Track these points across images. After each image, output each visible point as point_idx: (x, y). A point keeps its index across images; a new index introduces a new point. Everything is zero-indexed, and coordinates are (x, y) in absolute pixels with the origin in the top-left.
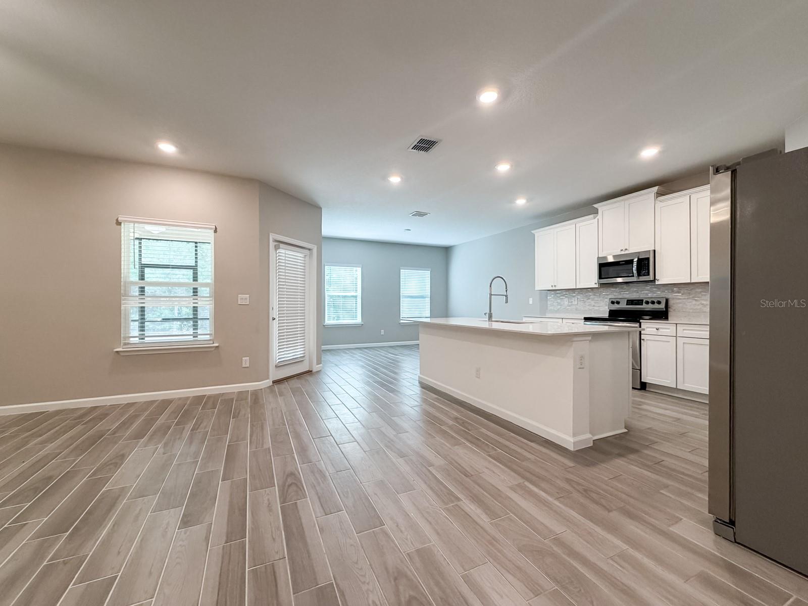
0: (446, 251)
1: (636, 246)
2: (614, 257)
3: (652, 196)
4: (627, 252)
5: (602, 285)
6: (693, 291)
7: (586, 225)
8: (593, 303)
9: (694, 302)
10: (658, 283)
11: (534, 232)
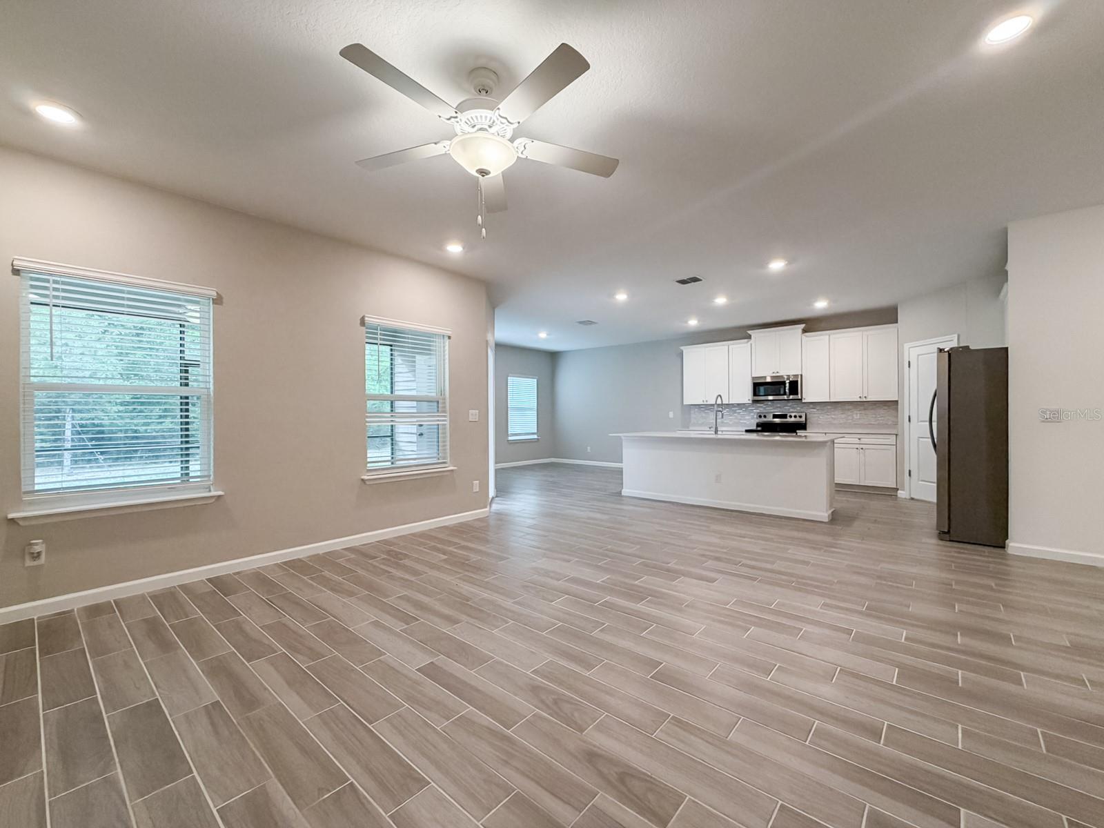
0: (553, 357)
1: (786, 371)
2: (772, 377)
3: (800, 331)
4: (778, 374)
5: (754, 401)
6: (825, 408)
7: (739, 348)
8: (739, 417)
9: (826, 416)
10: (803, 401)
11: (682, 348)
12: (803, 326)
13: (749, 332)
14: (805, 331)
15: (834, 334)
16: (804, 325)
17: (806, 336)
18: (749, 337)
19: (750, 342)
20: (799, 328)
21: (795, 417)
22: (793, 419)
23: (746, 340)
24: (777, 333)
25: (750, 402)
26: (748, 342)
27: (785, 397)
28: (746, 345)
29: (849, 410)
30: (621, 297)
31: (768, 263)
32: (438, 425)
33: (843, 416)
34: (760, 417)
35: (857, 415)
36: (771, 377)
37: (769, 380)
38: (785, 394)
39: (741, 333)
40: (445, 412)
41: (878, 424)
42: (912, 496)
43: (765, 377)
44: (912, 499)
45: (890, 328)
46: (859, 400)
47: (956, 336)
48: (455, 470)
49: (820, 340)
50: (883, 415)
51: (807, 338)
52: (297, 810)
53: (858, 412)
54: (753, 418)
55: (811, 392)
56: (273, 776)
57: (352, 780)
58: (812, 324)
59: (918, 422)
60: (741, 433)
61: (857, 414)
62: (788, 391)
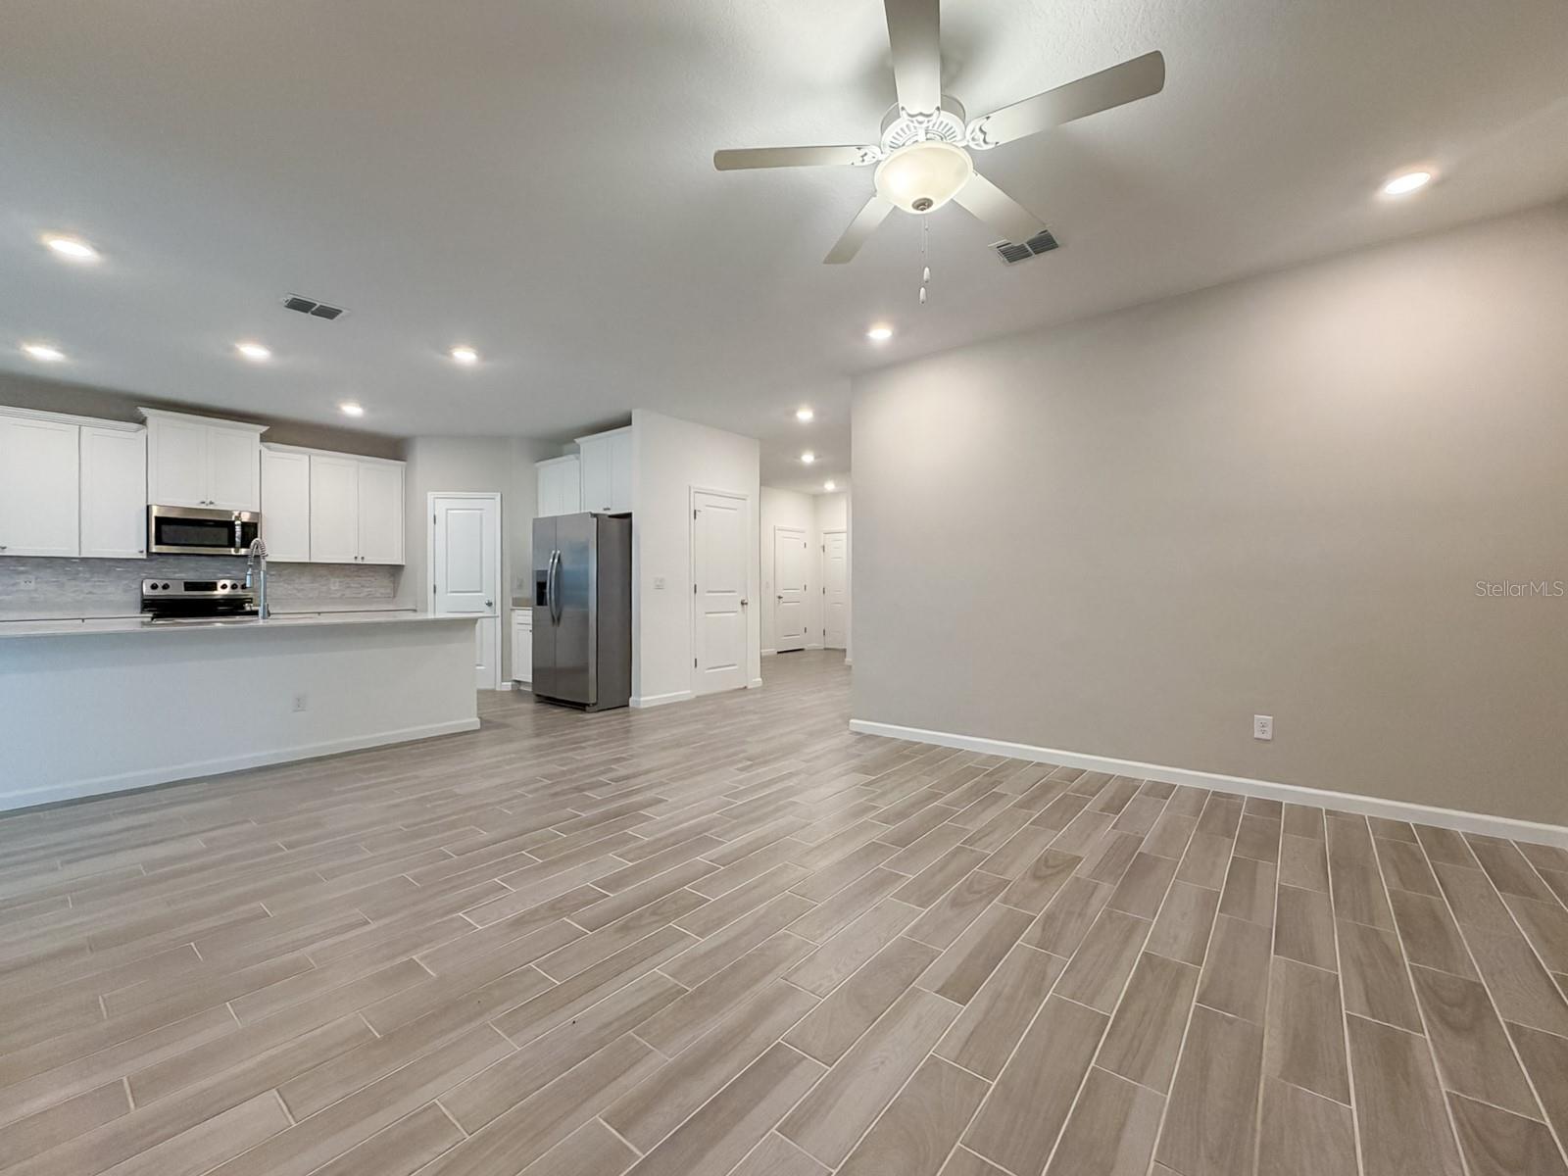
3: (258, 436)
5: (153, 555)
12: (264, 429)
13: (144, 411)
14: (264, 438)
15: (317, 455)
16: (269, 428)
17: (269, 448)
18: (142, 421)
20: (256, 431)
21: (232, 587)
22: (226, 592)
23: (135, 426)
25: (143, 555)
26: (138, 430)
27: (233, 551)
28: (133, 435)
29: (325, 578)
33: (314, 586)
34: (155, 586)
35: (335, 585)
38: (232, 544)
46: (354, 562)
47: (496, 494)
50: (380, 586)
51: (269, 452)
52: (1266, 1031)
53: (337, 580)
55: (277, 545)
56: (1263, 1077)
57: (1194, 1003)
59: (447, 592)
61: (335, 583)
62: (238, 540)
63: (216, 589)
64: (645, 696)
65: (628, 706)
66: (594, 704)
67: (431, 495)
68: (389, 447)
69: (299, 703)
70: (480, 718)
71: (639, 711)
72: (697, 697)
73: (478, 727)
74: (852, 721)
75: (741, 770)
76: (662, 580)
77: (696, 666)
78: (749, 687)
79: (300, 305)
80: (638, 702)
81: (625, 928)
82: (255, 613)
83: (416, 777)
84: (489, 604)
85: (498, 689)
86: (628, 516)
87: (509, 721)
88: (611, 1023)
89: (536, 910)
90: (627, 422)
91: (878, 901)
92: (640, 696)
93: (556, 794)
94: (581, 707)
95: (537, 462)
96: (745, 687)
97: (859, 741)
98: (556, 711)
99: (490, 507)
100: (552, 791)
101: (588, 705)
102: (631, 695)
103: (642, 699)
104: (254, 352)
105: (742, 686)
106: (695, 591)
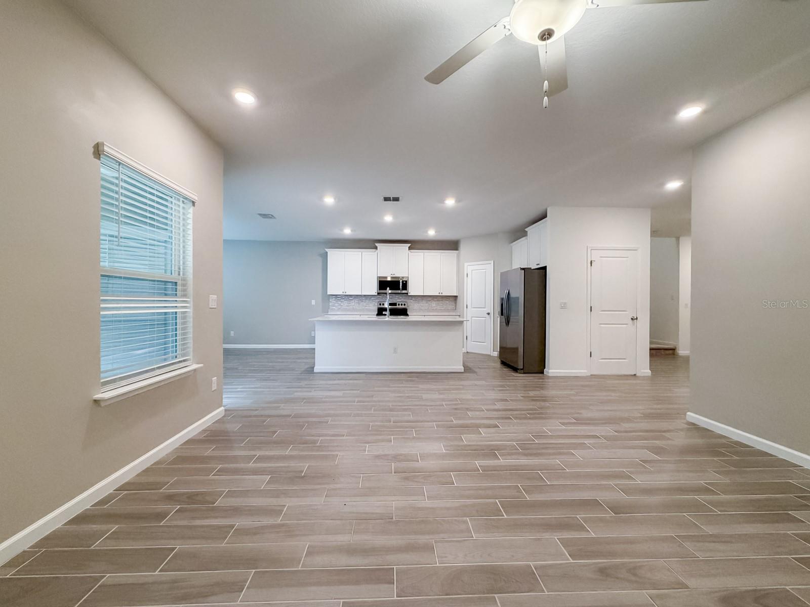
1: (400, 273)
3: (408, 248)
4: (395, 276)
10: (409, 294)
11: (327, 250)
13: (377, 244)
14: (410, 248)
15: (426, 252)
16: (410, 244)
18: (376, 248)
19: (376, 252)
20: (407, 246)
21: (402, 305)
22: (400, 306)
23: (374, 250)
24: (394, 247)
25: (376, 294)
27: (399, 292)
28: (374, 253)
29: (429, 301)
30: (329, 200)
31: (444, 200)
32: (176, 312)
33: (427, 305)
34: (380, 304)
35: (434, 304)
36: (391, 277)
37: (389, 279)
38: (399, 289)
39: (371, 244)
40: (185, 296)
41: (444, 309)
42: (468, 351)
43: (386, 277)
44: (467, 352)
45: (453, 253)
46: (438, 295)
47: (493, 261)
48: (201, 368)
49: (420, 256)
50: (449, 305)
51: (412, 254)
54: (374, 305)
55: (414, 289)
58: (415, 245)
59: (471, 308)
60: (374, 316)
62: (401, 287)
63: (396, 305)
64: (552, 369)
65: (542, 373)
66: (521, 369)
67: (466, 264)
68: (453, 245)
69: (395, 350)
70: (464, 367)
71: (549, 377)
72: (591, 375)
73: (463, 371)
74: (688, 413)
75: (563, 424)
76: (565, 304)
77: (591, 356)
78: (637, 375)
79: (386, 199)
80: (548, 372)
81: (406, 478)
82: (386, 315)
83: (418, 387)
84: (489, 314)
85: (492, 355)
86: (545, 268)
87: (476, 370)
88: (354, 513)
89: (388, 455)
90: (544, 216)
91: (546, 536)
92: (549, 369)
93: (456, 409)
94: (515, 370)
95: (512, 242)
96: (635, 375)
97: (688, 430)
98: (505, 369)
99: (489, 267)
100: (455, 407)
101: (518, 369)
102: (545, 368)
103: (550, 371)
104: (388, 218)
105: (633, 374)
106: (591, 311)
